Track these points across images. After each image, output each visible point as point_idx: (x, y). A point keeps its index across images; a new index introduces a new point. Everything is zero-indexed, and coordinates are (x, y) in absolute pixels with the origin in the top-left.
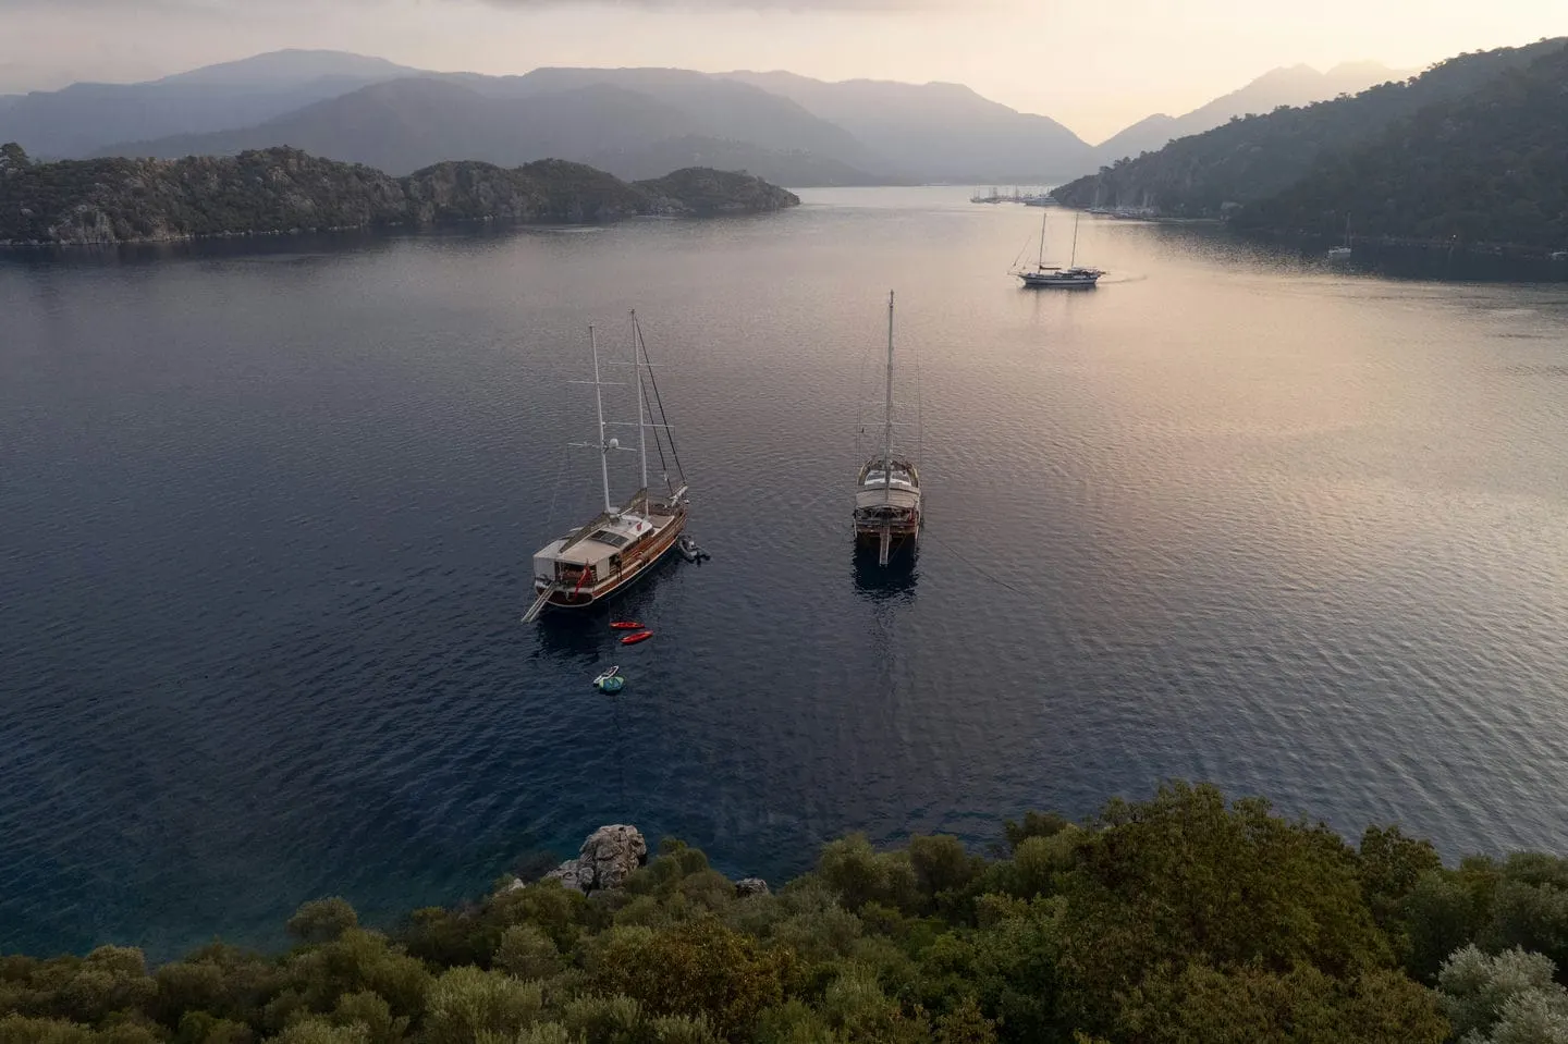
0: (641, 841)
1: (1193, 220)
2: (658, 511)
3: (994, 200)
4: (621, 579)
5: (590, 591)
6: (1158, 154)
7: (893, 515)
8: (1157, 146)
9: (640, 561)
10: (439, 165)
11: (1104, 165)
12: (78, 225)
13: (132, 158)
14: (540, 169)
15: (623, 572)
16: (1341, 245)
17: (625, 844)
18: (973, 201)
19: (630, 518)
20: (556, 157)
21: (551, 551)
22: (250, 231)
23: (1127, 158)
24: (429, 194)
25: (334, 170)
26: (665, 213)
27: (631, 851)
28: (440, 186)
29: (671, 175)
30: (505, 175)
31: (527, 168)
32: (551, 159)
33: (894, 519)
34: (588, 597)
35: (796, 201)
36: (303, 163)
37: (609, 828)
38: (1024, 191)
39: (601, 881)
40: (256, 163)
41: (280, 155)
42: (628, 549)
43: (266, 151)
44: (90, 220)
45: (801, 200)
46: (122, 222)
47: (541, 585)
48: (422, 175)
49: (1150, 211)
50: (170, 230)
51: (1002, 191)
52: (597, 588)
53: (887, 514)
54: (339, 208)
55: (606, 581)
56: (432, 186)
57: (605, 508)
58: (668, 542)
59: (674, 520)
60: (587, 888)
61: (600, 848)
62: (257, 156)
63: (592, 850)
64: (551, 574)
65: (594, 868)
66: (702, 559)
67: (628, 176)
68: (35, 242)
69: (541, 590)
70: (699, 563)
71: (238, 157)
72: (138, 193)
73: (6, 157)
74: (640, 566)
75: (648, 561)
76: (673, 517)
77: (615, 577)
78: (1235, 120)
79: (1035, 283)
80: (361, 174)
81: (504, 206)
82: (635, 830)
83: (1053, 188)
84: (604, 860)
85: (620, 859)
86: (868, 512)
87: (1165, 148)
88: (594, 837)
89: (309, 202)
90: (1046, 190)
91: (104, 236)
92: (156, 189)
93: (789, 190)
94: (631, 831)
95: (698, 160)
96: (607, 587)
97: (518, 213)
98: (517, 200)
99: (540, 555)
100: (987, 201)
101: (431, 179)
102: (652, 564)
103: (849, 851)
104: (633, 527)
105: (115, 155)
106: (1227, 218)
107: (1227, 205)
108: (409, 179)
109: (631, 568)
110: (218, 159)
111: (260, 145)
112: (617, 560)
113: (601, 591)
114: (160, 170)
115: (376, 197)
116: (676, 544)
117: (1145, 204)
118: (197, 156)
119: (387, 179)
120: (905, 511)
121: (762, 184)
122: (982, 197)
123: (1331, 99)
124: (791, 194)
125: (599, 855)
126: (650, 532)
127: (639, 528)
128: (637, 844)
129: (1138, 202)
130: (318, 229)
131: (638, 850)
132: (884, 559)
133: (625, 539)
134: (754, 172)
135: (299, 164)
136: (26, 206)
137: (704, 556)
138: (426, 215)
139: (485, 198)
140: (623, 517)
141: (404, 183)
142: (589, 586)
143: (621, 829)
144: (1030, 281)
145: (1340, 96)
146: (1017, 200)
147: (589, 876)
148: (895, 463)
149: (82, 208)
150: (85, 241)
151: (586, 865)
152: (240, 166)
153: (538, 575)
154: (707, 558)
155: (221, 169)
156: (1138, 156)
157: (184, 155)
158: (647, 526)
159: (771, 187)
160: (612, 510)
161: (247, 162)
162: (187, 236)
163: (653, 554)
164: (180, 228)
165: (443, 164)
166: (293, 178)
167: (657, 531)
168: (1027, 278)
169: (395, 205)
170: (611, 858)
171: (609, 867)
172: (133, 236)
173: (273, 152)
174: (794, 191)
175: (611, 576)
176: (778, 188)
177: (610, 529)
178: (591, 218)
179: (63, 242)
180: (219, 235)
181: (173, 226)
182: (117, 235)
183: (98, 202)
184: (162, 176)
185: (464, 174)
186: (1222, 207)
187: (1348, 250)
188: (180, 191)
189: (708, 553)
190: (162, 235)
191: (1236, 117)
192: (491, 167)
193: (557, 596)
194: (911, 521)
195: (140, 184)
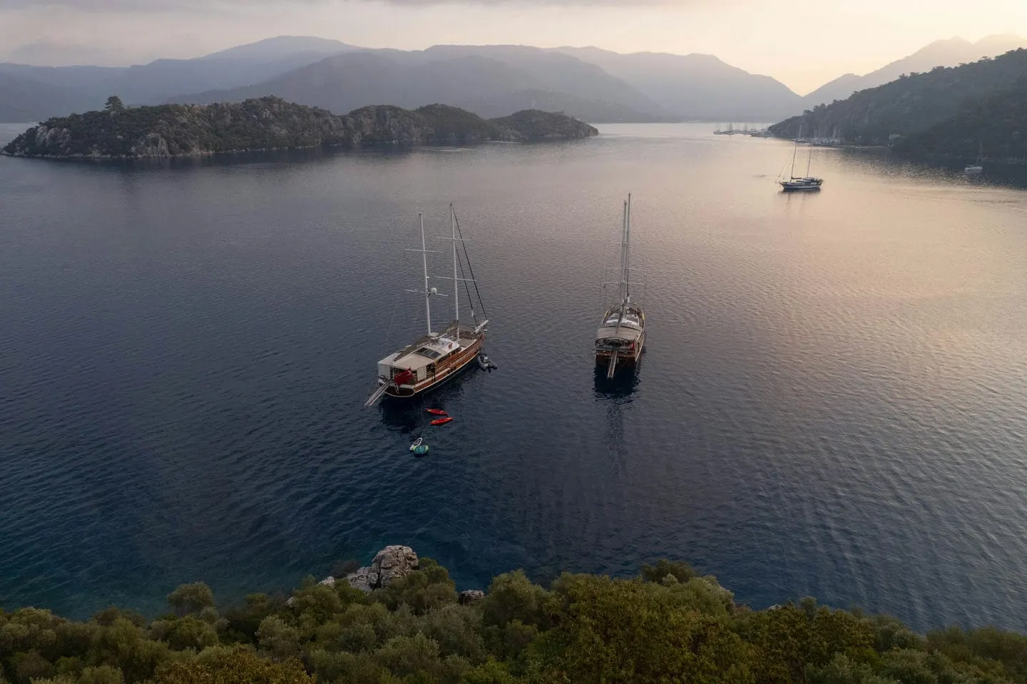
0: (415, 557)
1: (867, 147)
2: (466, 335)
3: (730, 132)
4: (435, 380)
5: (412, 387)
6: (846, 101)
7: (621, 345)
8: (845, 95)
9: (449, 369)
10: (365, 107)
11: (807, 109)
12: (148, 146)
13: (181, 105)
14: (429, 110)
15: (436, 376)
16: (974, 163)
17: (402, 559)
18: (715, 133)
19: (443, 339)
20: (440, 103)
21: (388, 361)
22: (248, 149)
23: (823, 105)
24: (359, 126)
25: (301, 111)
26: (509, 140)
27: (406, 563)
28: (367, 121)
29: (514, 115)
30: (408, 114)
31: (422, 110)
32: (437, 104)
33: (622, 347)
34: (411, 391)
35: (596, 132)
36: (282, 106)
37: (393, 547)
38: (750, 127)
39: (382, 582)
40: (254, 107)
41: (269, 101)
42: (440, 361)
43: (260, 99)
44: (155, 142)
45: (599, 131)
46: (173, 144)
47: (381, 381)
48: (354, 114)
49: (836, 141)
50: (201, 149)
51: (735, 126)
52: (417, 385)
53: (616, 344)
54: (302, 134)
55: (423, 381)
56: (361, 121)
57: (427, 332)
58: (471, 356)
59: (476, 343)
60: (373, 586)
61: (383, 560)
62: (254, 102)
63: (379, 561)
64: (388, 375)
65: (379, 574)
66: (492, 369)
67: (485, 115)
68: (124, 156)
69: (381, 384)
70: (490, 371)
71: (243, 103)
72: (184, 125)
73: (110, 105)
74: (448, 372)
75: (455, 368)
76: (475, 340)
77: (430, 379)
78: (903, 77)
79: (789, 189)
80: (318, 113)
81: (406, 134)
82: (411, 550)
83: (771, 124)
84: (386, 569)
85: (396, 569)
86: (605, 341)
87: (850, 98)
88: (381, 553)
89: (284, 132)
90: (766, 126)
91: (163, 153)
92: (194, 123)
93: (591, 125)
94: (407, 550)
95: (533, 105)
96: (424, 385)
97: (415, 139)
98: (414, 130)
99: (381, 362)
100: (725, 133)
101: (360, 117)
102: (457, 371)
103: (509, 582)
104: (446, 346)
105: (171, 103)
106: (892, 145)
107: (892, 137)
108: (347, 116)
109: (442, 373)
110: (232, 104)
111: (256, 96)
112: (432, 367)
113: (420, 387)
114: (198, 111)
115: (326, 128)
116: (476, 358)
117: (834, 136)
118: (220, 103)
119: (333, 116)
120: (629, 343)
121: (573, 120)
122: (722, 131)
123: (976, 61)
124: (592, 128)
125: (382, 565)
126: (458, 350)
127: (450, 347)
128: (411, 559)
129: (830, 134)
130: (289, 148)
131: (412, 563)
132: (611, 373)
133: (439, 354)
134: (569, 113)
135: (280, 107)
136: (120, 134)
137: (493, 367)
138: (356, 139)
139: (394, 129)
140: (441, 339)
141: (344, 119)
142: (411, 384)
143: (400, 549)
144: (786, 187)
145: (983, 59)
146: (745, 132)
147: (374, 579)
148: (630, 309)
149: (151, 135)
150: (152, 156)
151: (374, 572)
152: (244, 109)
153: (379, 375)
154: (495, 368)
155: (234, 111)
156: (831, 102)
157: (211, 102)
158: (455, 346)
159: (580, 123)
160: (433, 335)
161: (249, 106)
162: (211, 152)
163: (459, 364)
164: (207, 147)
165: (369, 107)
166: (276, 116)
167: (463, 349)
168: (785, 185)
169: (337, 133)
170: (390, 568)
171: (388, 573)
172: (180, 152)
173: (264, 100)
174: (595, 126)
175: (427, 378)
176: (584, 123)
177: (429, 347)
178: (462, 142)
179: (139, 156)
180: (230, 151)
181: (202, 146)
182: (171, 152)
183: (160, 131)
184: (198, 115)
185: (381, 113)
186: (890, 137)
187: (979, 168)
188: (208, 124)
189: (496, 365)
190: (196, 152)
191: (904, 74)
192: (399, 109)
193: (390, 389)
194: (633, 349)
195: (185, 120)
